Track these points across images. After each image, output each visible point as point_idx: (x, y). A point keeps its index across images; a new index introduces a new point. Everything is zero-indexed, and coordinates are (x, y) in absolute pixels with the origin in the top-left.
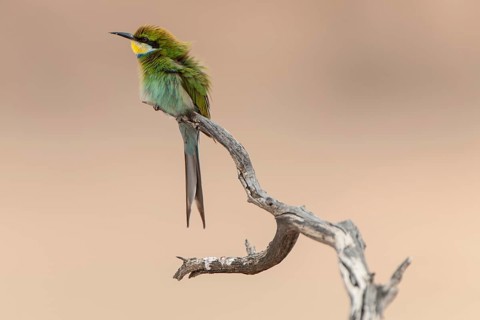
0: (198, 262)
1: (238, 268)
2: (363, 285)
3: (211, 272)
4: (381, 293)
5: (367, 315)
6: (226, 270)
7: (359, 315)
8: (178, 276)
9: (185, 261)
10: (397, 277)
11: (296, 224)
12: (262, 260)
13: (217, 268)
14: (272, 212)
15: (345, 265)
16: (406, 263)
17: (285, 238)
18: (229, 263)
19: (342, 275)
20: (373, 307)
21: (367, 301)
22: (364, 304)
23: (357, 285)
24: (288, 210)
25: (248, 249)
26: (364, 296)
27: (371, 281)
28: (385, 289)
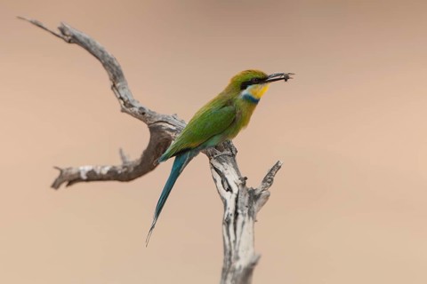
0: (74, 171)
1: (113, 176)
2: (235, 190)
3: (87, 180)
4: (254, 196)
5: (241, 218)
6: (101, 178)
7: (232, 218)
8: (56, 186)
9: (62, 171)
10: (268, 180)
11: (168, 132)
12: (136, 168)
13: (93, 177)
14: (145, 121)
15: (217, 170)
16: (277, 167)
17: (159, 146)
18: (104, 171)
19: (215, 181)
20: (246, 211)
21: (239, 205)
22: (236, 208)
23: (229, 189)
24: (160, 119)
25: (123, 158)
26: (237, 201)
27: (244, 185)
28: (257, 192)
